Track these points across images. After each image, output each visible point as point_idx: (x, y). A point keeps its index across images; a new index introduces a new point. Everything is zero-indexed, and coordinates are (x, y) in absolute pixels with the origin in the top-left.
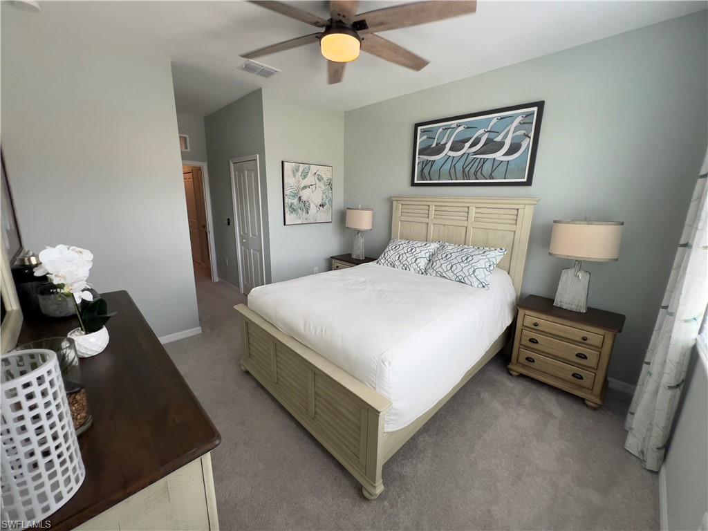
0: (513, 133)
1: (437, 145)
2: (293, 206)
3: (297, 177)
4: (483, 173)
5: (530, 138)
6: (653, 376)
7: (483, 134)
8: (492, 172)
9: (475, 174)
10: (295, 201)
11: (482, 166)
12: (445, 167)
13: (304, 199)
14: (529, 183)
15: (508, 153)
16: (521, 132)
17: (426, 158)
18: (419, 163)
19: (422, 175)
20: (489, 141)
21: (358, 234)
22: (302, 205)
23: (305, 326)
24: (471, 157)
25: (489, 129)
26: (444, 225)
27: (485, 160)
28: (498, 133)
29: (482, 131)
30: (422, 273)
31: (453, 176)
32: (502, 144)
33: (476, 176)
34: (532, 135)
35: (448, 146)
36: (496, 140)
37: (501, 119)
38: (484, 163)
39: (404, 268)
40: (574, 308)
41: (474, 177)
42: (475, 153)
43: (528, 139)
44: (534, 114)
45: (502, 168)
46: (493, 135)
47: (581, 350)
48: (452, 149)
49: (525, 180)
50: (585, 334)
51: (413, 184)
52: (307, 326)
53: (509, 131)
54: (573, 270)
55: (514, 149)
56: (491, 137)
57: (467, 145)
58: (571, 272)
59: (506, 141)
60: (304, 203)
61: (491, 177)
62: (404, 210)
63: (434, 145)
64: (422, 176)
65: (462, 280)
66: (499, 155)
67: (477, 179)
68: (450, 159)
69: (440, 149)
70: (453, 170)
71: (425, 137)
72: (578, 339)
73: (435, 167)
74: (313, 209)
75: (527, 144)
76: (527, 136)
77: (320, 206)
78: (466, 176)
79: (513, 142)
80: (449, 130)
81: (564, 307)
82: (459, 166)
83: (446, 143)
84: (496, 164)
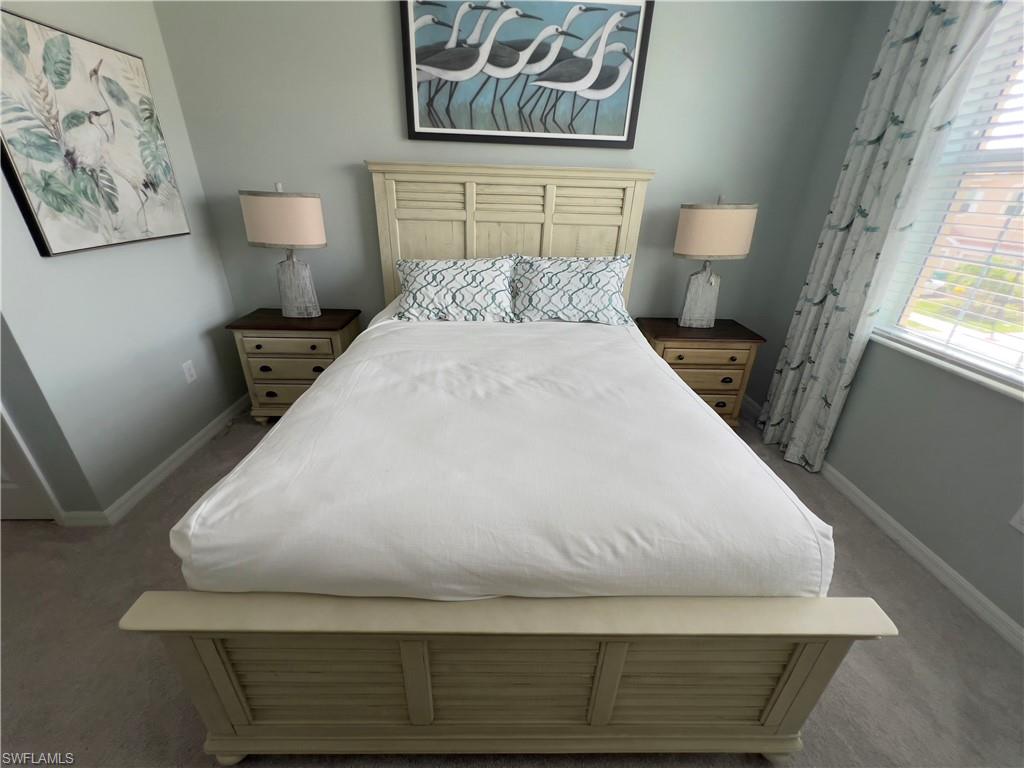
0: (606, 45)
1: (460, 43)
2: (54, 186)
3: (29, 74)
4: (556, 120)
5: (633, 61)
6: (820, 380)
7: (553, 37)
8: (572, 120)
9: (543, 120)
10: (57, 166)
11: (554, 106)
12: (480, 99)
13: (86, 158)
14: (628, 144)
15: (599, 84)
16: (618, 46)
17: (435, 72)
18: (419, 84)
19: (430, 112)
20: (565, 55)
21: (289, 257)
22: (85, 182)
23: (565, 552)
24: (534, 84)
25: (565, 29)
26: (499, 222)
27: (560, 94)
28: (582, 40)
29: (550, 30)
30: (512, 320)
31: (501, 121)
32: (585, 66)
33: (544, 124)
34: (636, 55)
35: (485, 51)
36: (576, 54)
37: (586, 10)
38: (557, 100)
39: (470, 317)
40: (705, 325)
41: (542, 127)
42: (541, 76)
43: (628, 61)
44: (639, 12)
45: (588, 113)
46: (571, 43)
47: (726, 373)
48: (493, 60)
49: (624, 138)
50: (731, 353)
51: (413, 135)
52: (573, 548)
53: (600, 38)
54: (704, 274)
55: (606, 79)
56: (569, 48)
57: (525, 55)
58: (701, 278)
59: (594, 60)
60: (93, 175)
61: (571, 129)
62: (402, 195)
63: (452, 44)
64: (431, 116)
65: (594, 319)
66: (582, 87)
67: (546, 130)
68: (491, 85)
69: (464, 56)
70: (498, 109)
71: (427, 19)
72: (725, 361)
73: (461, 98)
74: (128, 197)
75: (626, 69)
76: (628, 55)
77: (146, 185)
78: (525, 122)
79: (606, 64)
80: (485, 13)
81: (694, 326)
82: (511, 101)
83: (479, 45)
84: (579, 104)
